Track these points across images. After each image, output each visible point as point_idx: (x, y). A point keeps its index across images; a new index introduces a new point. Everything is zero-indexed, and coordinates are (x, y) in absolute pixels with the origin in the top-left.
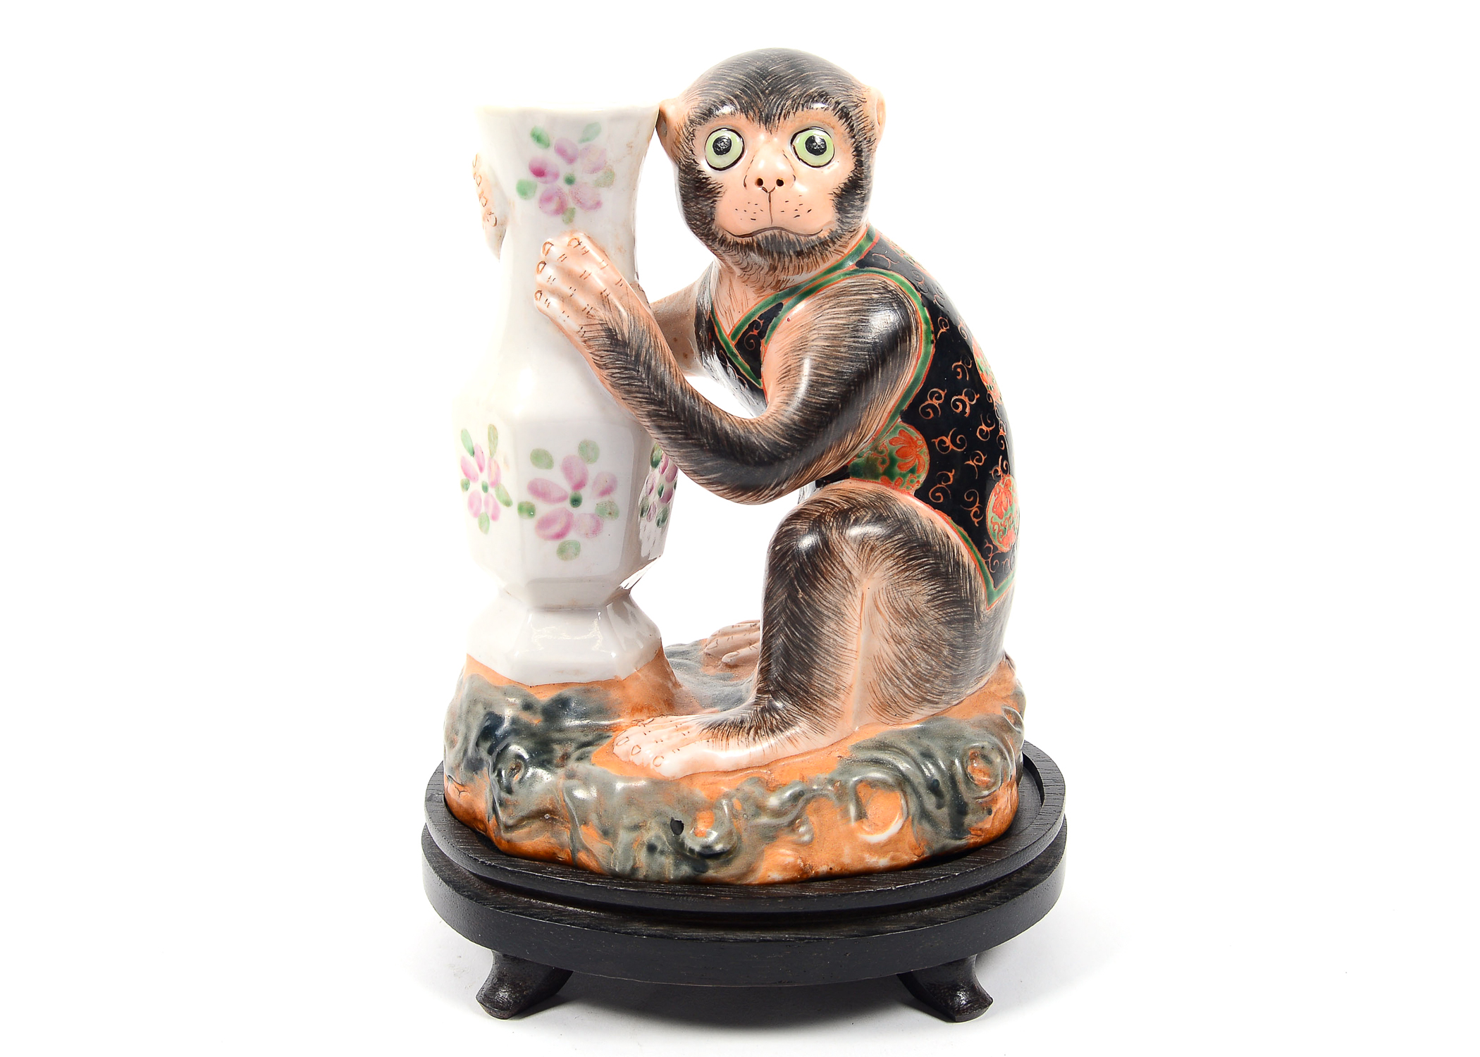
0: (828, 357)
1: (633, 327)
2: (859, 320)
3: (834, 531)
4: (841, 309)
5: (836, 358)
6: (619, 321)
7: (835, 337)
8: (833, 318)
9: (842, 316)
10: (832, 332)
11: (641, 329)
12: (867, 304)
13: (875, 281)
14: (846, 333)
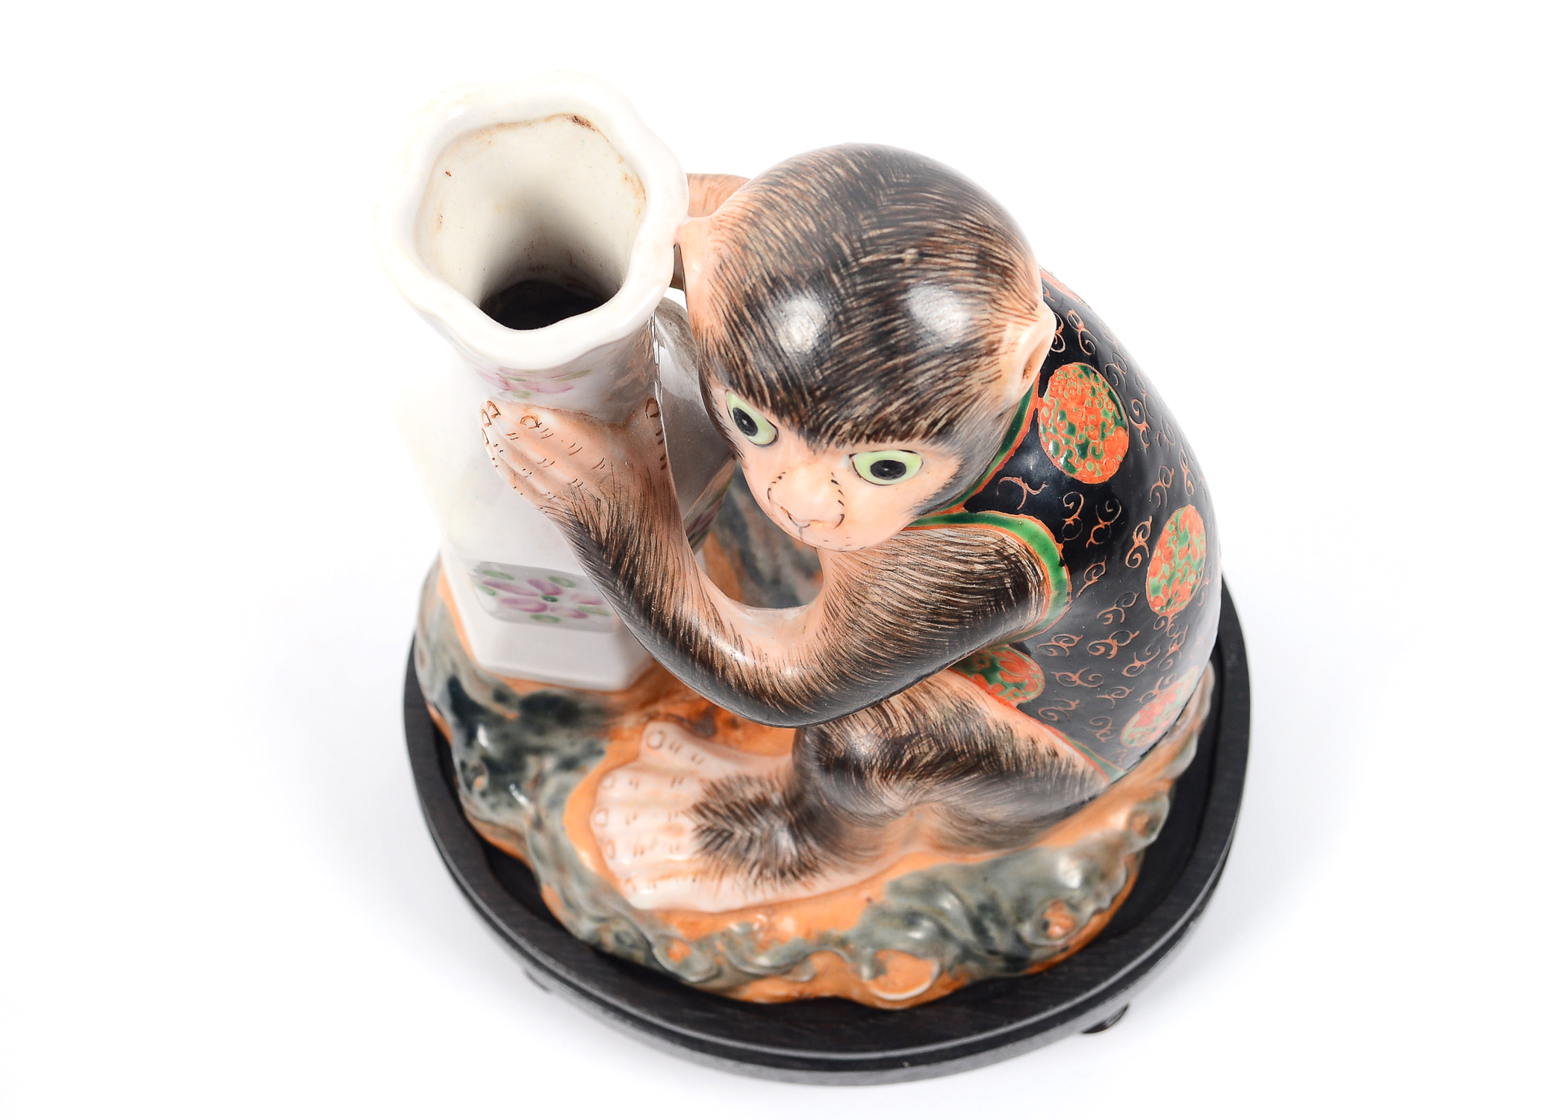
0: (888, 636)
1: (615, 523)
2: (943, 601)
3: (875, 773)
4: (923, 577)
5: (900, 640)
6: (595, 515)
7: (904, 614)
8: (908, 585)
9: (921, 587)
10: (901, 606)
11: (627, 526)
12: (962, 580)
13: (988, 539)
14: (920, 614)
